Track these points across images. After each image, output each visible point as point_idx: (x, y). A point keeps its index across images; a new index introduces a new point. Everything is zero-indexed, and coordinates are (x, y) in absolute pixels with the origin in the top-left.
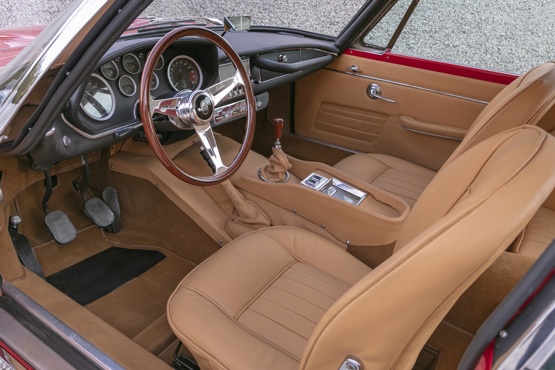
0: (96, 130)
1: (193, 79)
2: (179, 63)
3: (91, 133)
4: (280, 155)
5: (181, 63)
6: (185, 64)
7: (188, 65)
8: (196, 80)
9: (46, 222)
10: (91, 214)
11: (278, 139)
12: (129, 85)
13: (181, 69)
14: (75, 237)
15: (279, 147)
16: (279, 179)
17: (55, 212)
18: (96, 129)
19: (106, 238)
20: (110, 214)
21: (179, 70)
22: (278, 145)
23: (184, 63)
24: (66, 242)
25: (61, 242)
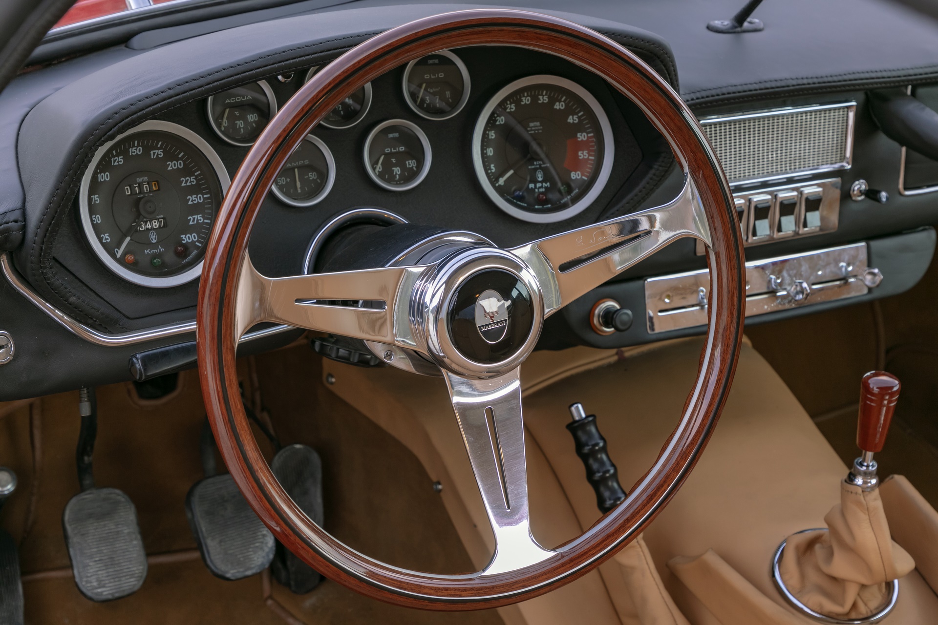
0: (128, 318)
1: (577, 165)
2: (535, 99)
3: (107, 326)
4: (863, 516)
5: (544, 99)
6: (558, 106)
7: (569, 111)
8: (589, 169)
9: (67, 518)
10: (203, 526)
11: (870, 455)
12: (311, 168)
13: (538, 124)
14: (136, 588)
15: (865, 483)
16: (842, 605)
17: (105, 492)
18: (127, 314)
19: (270, 597)
20: (262, 542)
21: (532, 124)
22: (866, 474)
23: (552, 101)
24: (104, 597)
25: (89, 594)
